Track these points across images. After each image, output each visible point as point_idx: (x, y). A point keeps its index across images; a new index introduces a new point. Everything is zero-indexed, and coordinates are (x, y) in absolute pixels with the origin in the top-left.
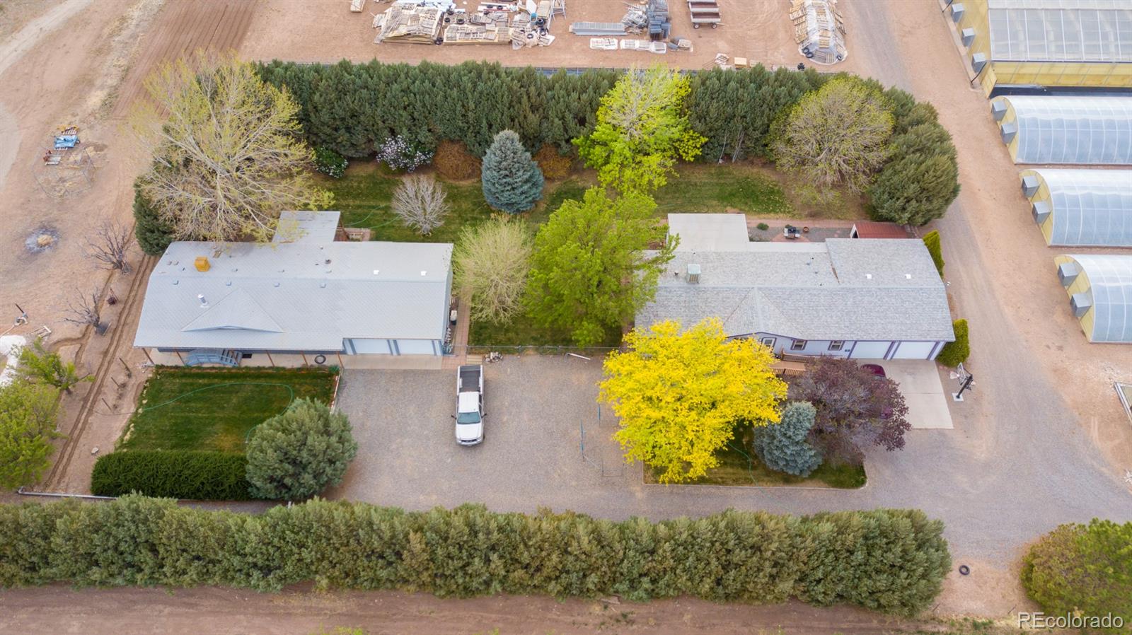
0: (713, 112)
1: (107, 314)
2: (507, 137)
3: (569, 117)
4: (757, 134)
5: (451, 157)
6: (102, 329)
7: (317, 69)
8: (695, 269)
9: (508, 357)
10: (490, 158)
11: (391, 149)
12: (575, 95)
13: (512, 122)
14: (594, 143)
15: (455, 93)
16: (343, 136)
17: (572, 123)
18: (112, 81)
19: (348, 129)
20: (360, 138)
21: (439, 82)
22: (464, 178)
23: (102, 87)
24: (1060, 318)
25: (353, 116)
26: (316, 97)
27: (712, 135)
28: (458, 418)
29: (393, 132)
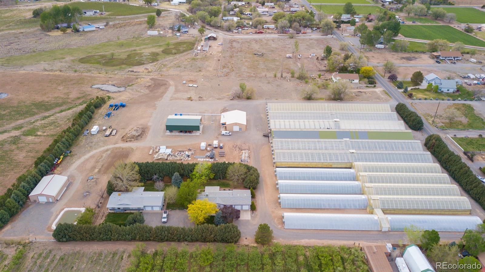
0: (215, 170)
1: (100, 205)
2: (176, 174)
3: (189, 171)
4: (224, 174)
5: (166, 179)
6: (99, 207)
7: (143, 163)
8: (207, 194)
9: (173, 211)
10: (173, 178)
11: (155, 177)
12: (190, 167)
13: (178, 172)
14: (193, 175)
15: (168, 167)
16: (146, 175)
17: (189, 172)
18: (100, 167)
19: (147, 174)
20: (149, 175)
21: (165, 165)
22: (169, 183)
23: (98, 168)
24: (277, 204)
25: (148, 171)
26: (142, 168)
27: (216, 173)
28: (162, 218)
29: (156, 174)
